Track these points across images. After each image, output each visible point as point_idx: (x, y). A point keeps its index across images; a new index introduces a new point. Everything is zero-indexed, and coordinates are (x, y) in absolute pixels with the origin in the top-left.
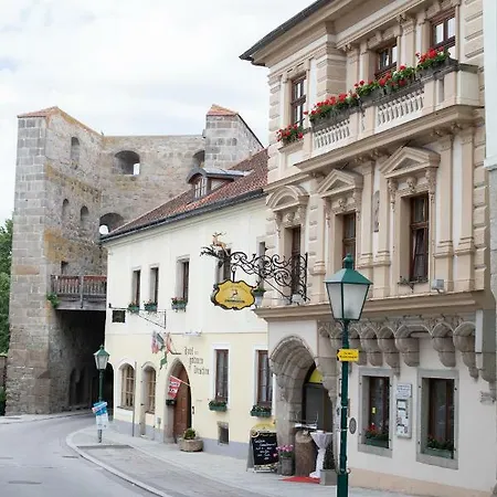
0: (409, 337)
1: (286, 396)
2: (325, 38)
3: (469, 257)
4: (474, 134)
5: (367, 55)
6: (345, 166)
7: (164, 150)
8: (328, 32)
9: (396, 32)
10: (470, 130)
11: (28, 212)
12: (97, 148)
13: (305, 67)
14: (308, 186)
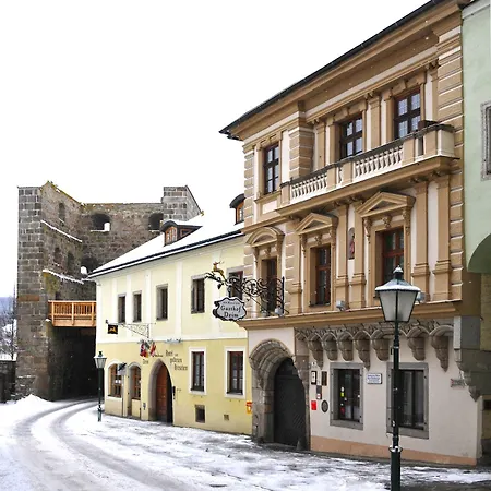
0: (382, 338)
1: (262, 385)
2: (297, 115)
3: (447, 275)
4: (450, 180)
5: (333, 127)
6: (322, 210)
7: (127, 213)
8: (300, 110)
9: (362, 107)
10: (448, 177)
11: (30, 256)
12: (77, 212)
13: (278, 137)
14: (283, 227)
